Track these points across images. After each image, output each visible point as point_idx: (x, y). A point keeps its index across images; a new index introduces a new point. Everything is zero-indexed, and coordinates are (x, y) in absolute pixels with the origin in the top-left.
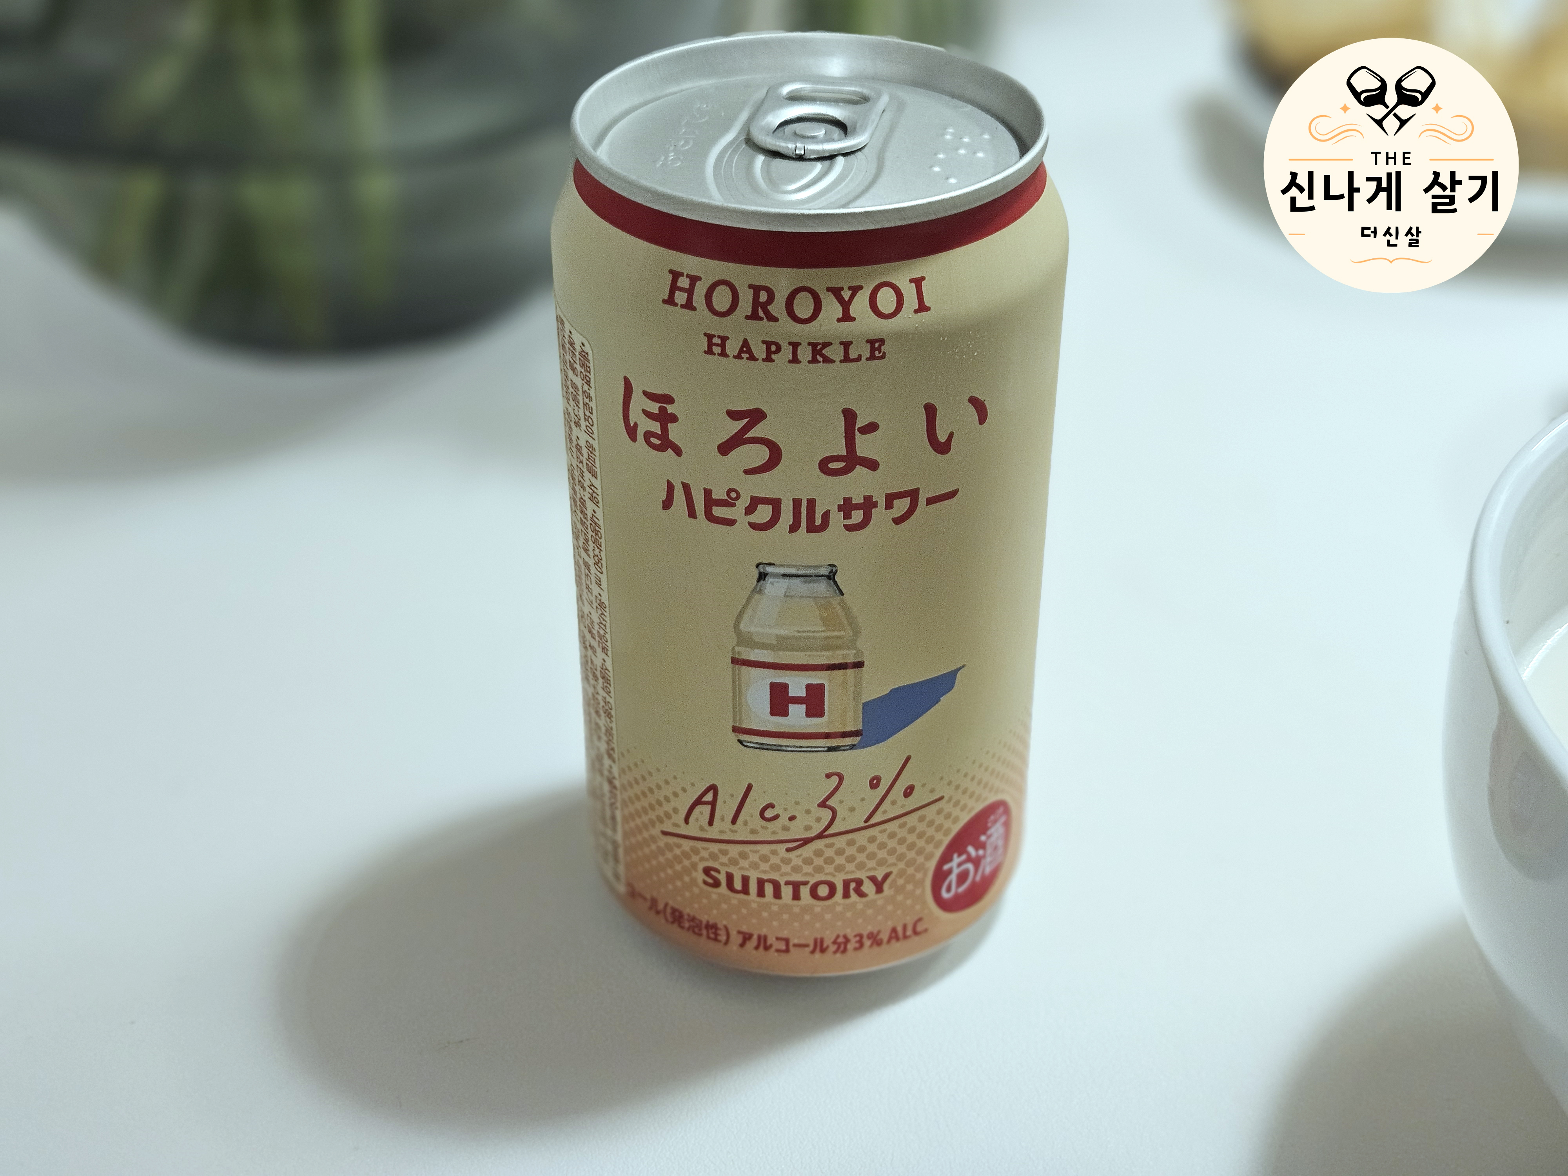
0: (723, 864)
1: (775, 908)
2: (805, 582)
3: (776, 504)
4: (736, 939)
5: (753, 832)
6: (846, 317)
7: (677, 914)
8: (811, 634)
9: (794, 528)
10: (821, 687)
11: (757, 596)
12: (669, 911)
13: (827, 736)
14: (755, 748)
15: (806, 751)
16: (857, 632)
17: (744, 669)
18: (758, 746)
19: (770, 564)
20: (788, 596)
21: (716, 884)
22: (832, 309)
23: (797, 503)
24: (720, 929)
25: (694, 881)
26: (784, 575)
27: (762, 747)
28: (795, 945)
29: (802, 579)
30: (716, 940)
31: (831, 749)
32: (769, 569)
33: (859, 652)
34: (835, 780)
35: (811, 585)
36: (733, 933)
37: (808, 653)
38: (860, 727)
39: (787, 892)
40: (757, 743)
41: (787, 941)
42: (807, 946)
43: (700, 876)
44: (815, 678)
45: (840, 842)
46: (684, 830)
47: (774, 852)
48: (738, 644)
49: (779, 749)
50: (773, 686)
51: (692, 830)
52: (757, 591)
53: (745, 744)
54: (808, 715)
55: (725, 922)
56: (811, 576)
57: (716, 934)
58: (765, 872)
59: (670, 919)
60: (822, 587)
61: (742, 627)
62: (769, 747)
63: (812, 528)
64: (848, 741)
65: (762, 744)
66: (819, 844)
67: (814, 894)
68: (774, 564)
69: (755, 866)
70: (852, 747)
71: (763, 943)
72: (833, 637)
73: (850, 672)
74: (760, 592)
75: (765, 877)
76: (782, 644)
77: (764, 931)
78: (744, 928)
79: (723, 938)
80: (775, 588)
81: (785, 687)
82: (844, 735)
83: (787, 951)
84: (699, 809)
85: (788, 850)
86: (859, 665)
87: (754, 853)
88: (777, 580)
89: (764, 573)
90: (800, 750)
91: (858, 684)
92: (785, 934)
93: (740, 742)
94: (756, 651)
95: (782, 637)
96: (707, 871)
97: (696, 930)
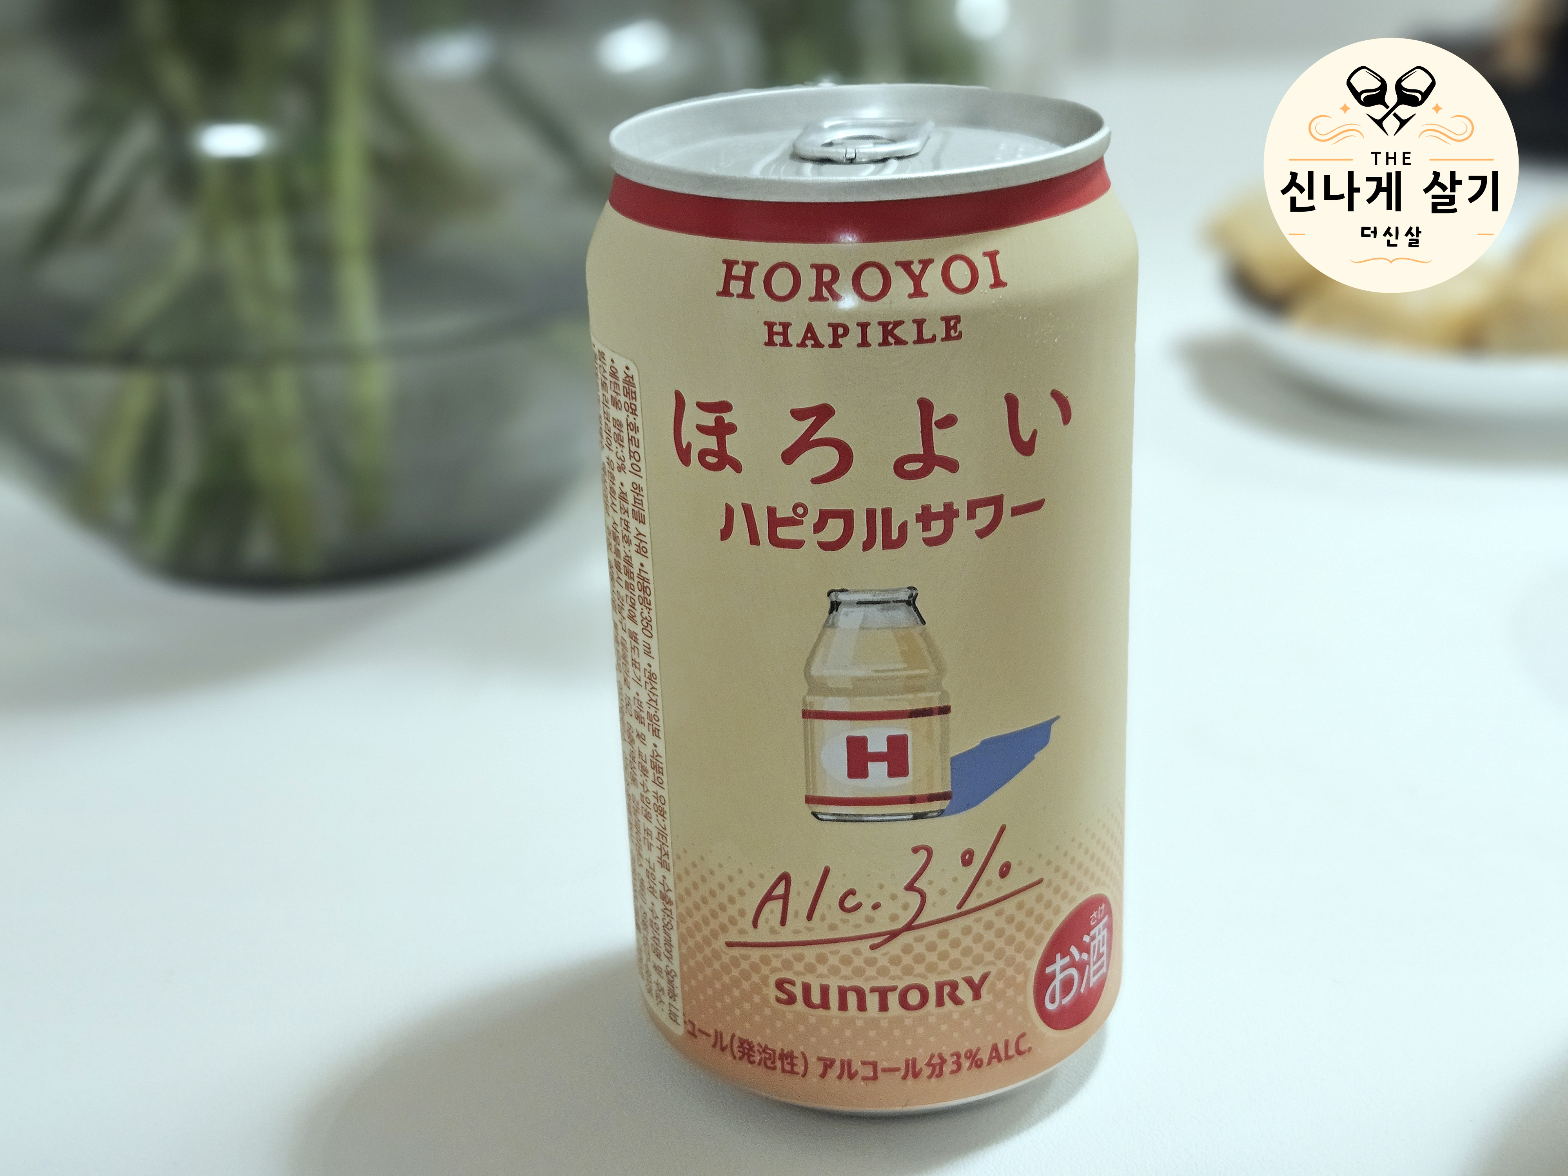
0: (798, 974)
1: (859, 1023)
2: (883, 610)
3: (847, 516)
4: (816, 1068)
5: (833, 927)
6: (918, 292)
7: (746, 1046)
8: (890, 674)
9: (868, 545)
10: (903, 739)
11: (829, 631)
12: (736, 1044)
13: (912, 800)
14: (834, 821)
15: (890, 821)
16: (941, 670)
17: (817, 722)
18: (835, 818)
19: (843, 591)
20: (863, 628)
21: (792, 1000)
22: (902, 283)
23: (871, 514)
24: (797, 1058)
25: (765, 1000)
26: (860, 603)
27: (841, 819)
28: (884, 1070)
29: (879, 606)
30: (792, 1072)
31: (917, 816)
32: (842, 597)
33: (944, 694)
34: (923, 854)
35: (890, 612)
36: (812, 1060)
37: (889, 697)
38: (948, 788)
39: (873, 1001)
40: (834, 814)
41: (874, 1065)
42: (897, 1070)
43: (773, 992)
44: (897, 728)
45: (931, 934)
46: (753, 936)
47: (857, 952)
48: (811, 692)
49: (858, 819)
50: (850, 741)
51: (762, 935)
52: (829, 625)
53: (820, 816)
54: (891, 774)
55: (802, 1049)
56: (888, 602)
57: (792, 1065)
58: (845, 978)
59: (738, 1055)
60: (902, 614)
61: (815, 671)
62: (847, 818)
63: (889, 544)
64: (936, 806)
65: (839, 815)
66: (907, 938)
67: (904, 1003)
68: (847, 591)
69: (835, 971)
70: (941, 813)
71: (848, 1071)
72: (916, 677)
73: (936, 719)
74: (833, 626)
75: (847, 984)
76: (859, 687)
77: (848, 1055)
78: (825, 1053)
79: (800, 1069)
80: (848, 618)
81: (863, 741)
82: (932, 798)
83: (875, 1078)
84: (769, 906)
85: (873, 947)
86: (945, 710)
87: (834, 954)
88: (851, 609)
89: (836, 601)
90: (882, 820)
91: (945, 735)
92: (872, 1056)
93: (815, 814)
94: (831, 699)
95: (860, 679)
96: (780, 985)
97: (769, 1063)
